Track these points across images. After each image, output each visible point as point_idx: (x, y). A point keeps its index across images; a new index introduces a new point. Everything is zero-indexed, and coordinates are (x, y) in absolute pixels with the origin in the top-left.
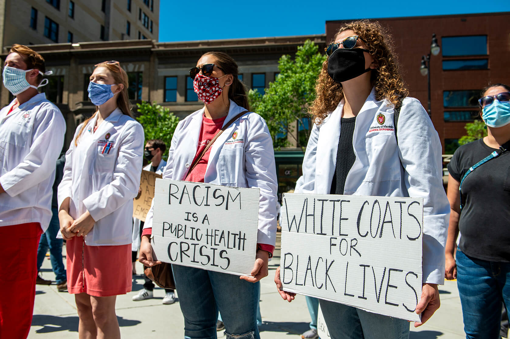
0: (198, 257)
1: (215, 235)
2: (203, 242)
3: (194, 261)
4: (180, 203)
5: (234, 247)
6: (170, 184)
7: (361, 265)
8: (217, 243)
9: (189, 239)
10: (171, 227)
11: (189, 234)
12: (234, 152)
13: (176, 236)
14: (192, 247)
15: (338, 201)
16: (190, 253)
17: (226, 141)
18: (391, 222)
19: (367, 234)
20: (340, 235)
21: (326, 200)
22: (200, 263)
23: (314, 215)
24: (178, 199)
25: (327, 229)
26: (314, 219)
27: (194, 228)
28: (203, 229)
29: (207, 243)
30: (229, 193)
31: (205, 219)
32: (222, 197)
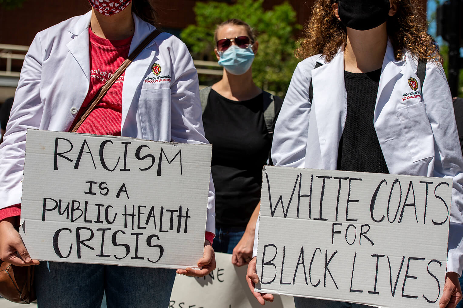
0: (109, 248)
1: (139, 213)
2: (118, 225)
3: (102, 255)
4: (76, 167)
5: (171, 229)
6: (57, 139)
7: (373, 256)
8: (143, 224)
9: (93, 222)
10: (58, 205)
11: (92, 214)
12: (161, 94)
13: (67, 218)
14: (98, 235)
15: (346, 179)
16: (96, 243)
17: (145, 77)
18: (414, 205)
19: (382, 219)
20: (347, 220)
21: (329, 177)
22: (112, 257)
23: (310, 196)
24: (72, 161)
25: (329, 212)
26: (310, 200)
27: (103, 205)
28: (117, 208)
29: (126, 227)
30: (162, 150)
31: (121, 190)
32: (151, 158)
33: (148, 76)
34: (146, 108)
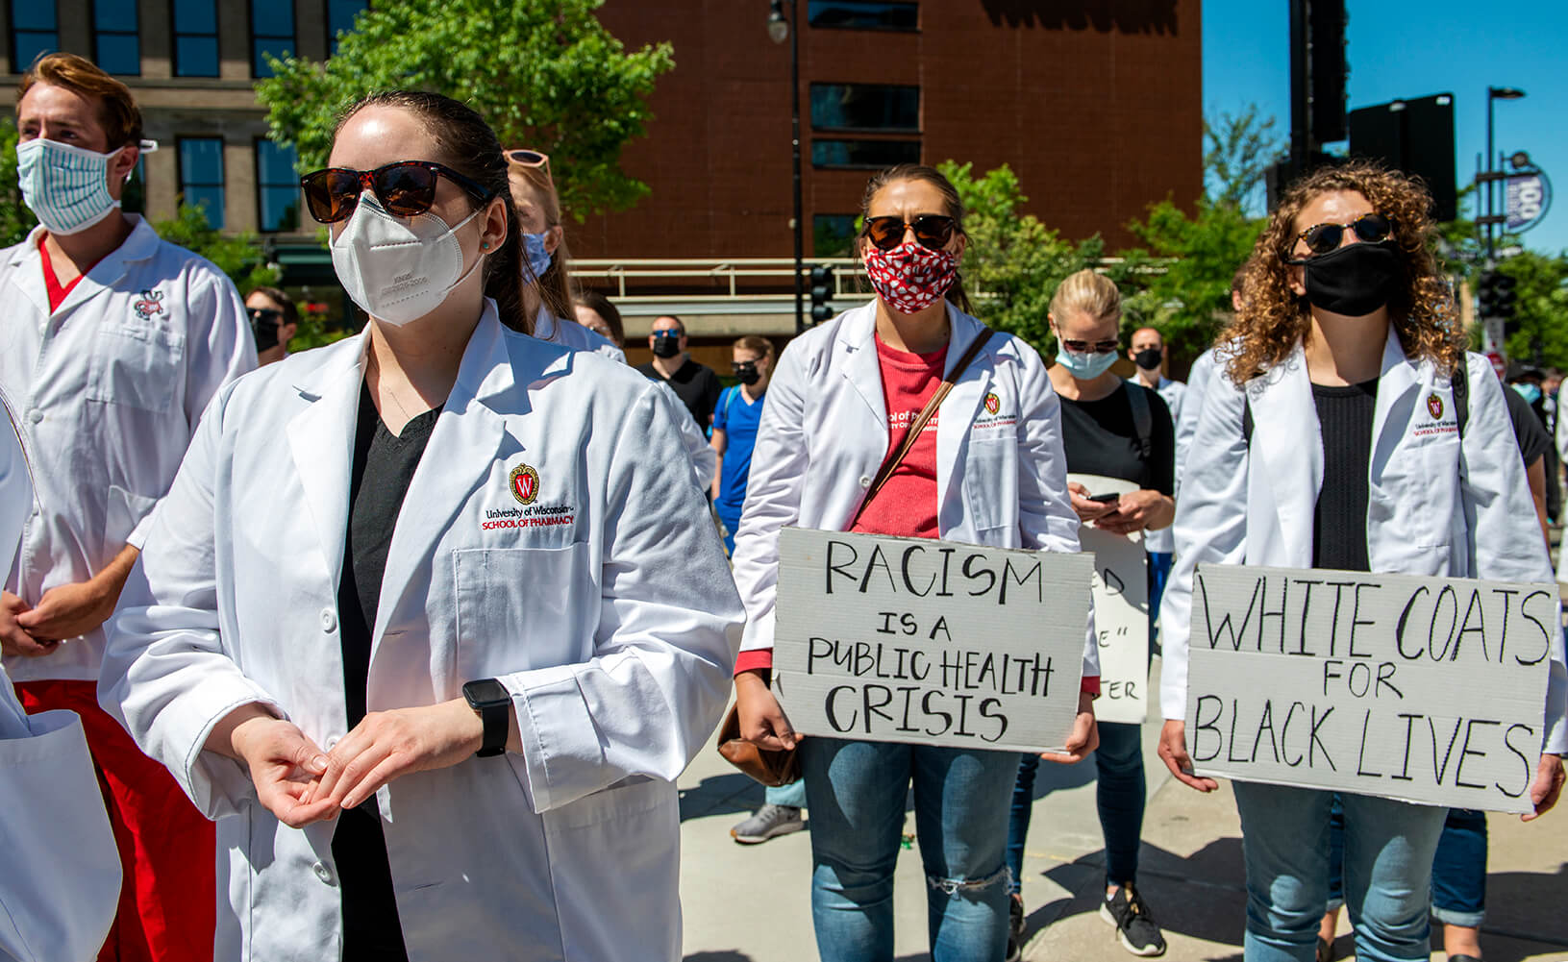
0: (917, 717)
1: (968, 664)
2: (933, 682)
3: (905, 728)
4: (863, 589)
5: (1021, 688)
6: (830, 543)
7: (1401, 715)
8: (973, 681)
9: (891, 677)
10: (834, 649)
11: (889, 664)
12: (1000, 448)
13: (849, 670)
14: (899, 697)
15: (1351, 584)
16: (895, 709)
17: (974, 419)
18: (1480, 630)
19: (1419, 654)
20: (1352, 655)
21: (1318, 583)
22: (923, 732)
23: (1283, 614)
24: (856, 578)
25: (1317, 641)
26: (1283, 621)
27: (907, 651)
28: (931, 654)
29: (945, 685)
30: (1008, 563)
31: (937, 627)
32: (988, 575)
33: (979, 418)
34: (978, 473)
